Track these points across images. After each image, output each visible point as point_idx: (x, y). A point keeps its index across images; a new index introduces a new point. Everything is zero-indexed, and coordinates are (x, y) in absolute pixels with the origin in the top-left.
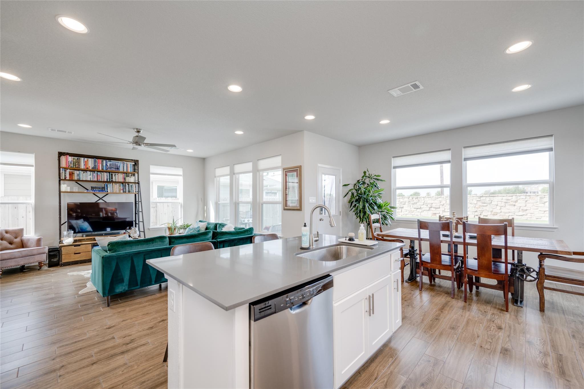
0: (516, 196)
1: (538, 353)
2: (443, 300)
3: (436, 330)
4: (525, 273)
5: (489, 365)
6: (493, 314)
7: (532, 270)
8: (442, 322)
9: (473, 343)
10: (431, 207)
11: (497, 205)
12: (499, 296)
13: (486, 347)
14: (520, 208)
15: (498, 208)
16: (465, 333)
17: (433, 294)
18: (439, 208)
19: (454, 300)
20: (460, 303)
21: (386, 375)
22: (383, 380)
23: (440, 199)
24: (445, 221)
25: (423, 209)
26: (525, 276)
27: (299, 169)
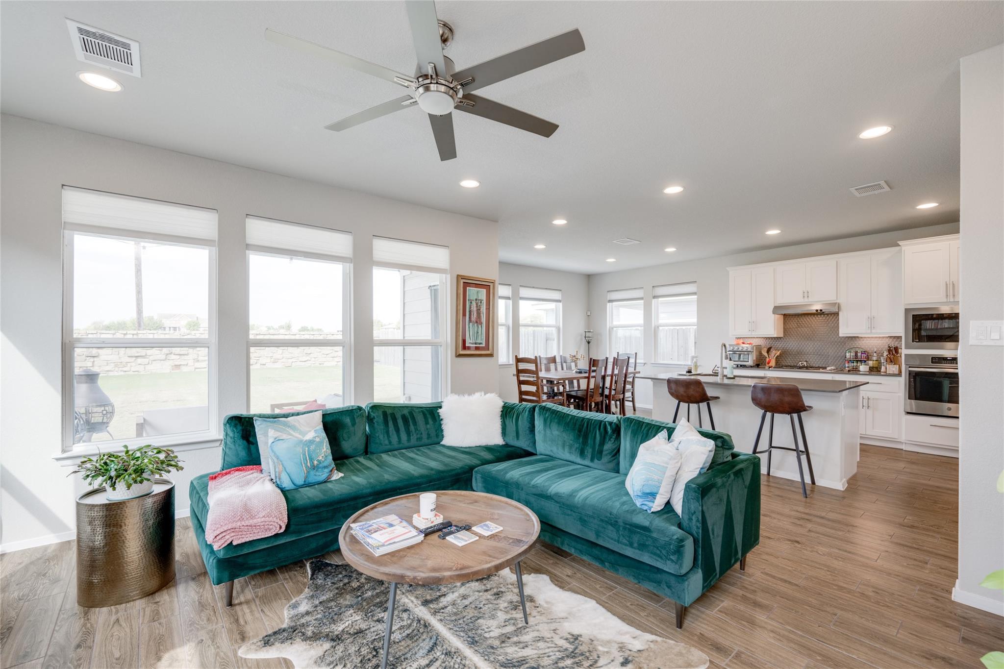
27: (491, 285)
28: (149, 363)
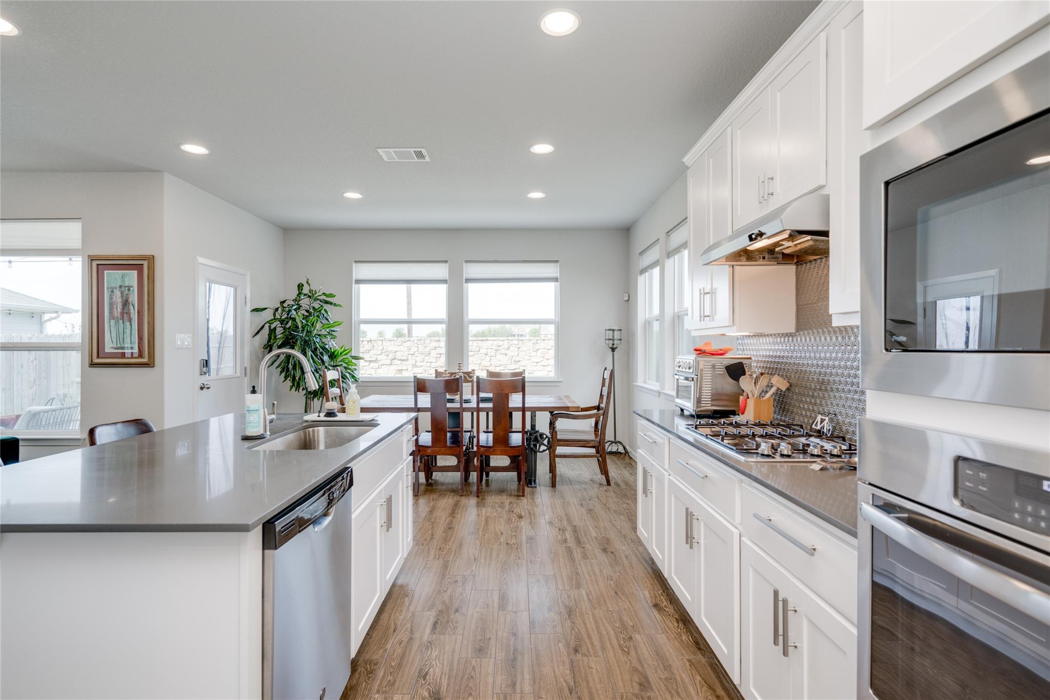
0: (508, 340)
1: (558, 531)
2: (450, 501)
3: (453, 542)
4: (538, 441)
5: (519, 561)
6: (511, 503)
7: (545, 436)
8: (457, 529)
9: (498, 543)
10: (395, 359)
11: (486, 354)
12: (512, 481)
13: (512, 542)
14: (512, 359)
15: (488, 358)
16: (487, 535)
17: (435, 496)
18: (407, 360)
19: (463, 497)
20: (473, 501)
21: (407, 621)
22: (405, 628)
23: (408, 344)
24: (448, 377)
25: (381, 363)
26: (538, 445)
27: (145, 263)
28: (379, 368)
